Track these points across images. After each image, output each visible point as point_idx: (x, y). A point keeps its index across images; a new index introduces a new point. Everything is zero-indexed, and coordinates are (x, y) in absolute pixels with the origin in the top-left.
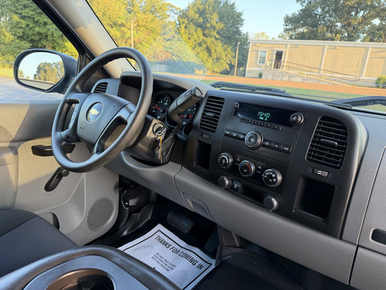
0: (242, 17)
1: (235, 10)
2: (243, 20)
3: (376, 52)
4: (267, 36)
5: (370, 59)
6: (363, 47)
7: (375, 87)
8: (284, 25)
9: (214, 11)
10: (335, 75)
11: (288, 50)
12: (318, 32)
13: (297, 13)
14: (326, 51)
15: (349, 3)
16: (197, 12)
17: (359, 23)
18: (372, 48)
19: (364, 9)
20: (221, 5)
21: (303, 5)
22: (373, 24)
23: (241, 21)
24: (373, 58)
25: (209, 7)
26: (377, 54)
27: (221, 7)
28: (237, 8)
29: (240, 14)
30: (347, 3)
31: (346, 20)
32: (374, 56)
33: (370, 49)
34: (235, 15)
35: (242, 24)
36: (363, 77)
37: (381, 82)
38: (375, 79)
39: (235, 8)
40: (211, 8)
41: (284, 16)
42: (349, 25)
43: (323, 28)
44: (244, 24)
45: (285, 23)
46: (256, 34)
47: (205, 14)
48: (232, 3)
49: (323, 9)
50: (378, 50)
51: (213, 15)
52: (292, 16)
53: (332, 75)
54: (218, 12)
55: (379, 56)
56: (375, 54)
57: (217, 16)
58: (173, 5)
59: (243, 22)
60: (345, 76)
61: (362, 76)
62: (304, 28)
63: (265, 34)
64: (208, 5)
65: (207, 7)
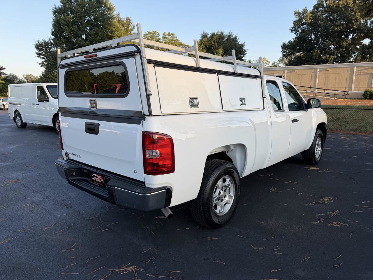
0: (245, 48)
1: (237, 42)
2: (245, 51)
3: (361, 70)
4: (268, 60)
5: (357, 76)
6: (350, 67)
7: (363, 99)
8: (282, 52)
9: (219, 46)
10: (328, 92)
11: (286, 74)
12: (313, 55)
13: (292, 40)
14: (318, 73)
15: (338, 29)
16: (204, 48)
17: (350, 45)
18: (356, 67)
19: (353, 32)
20: (225, 39)
21: (298, 34)
22: (363, 44)
23: (243, 52)
24: (359, 75)
25: (215, 43)
26: (362, 71)
27: (225, 41)
28: (239, 41)
29: (242, 46)
30: (336, 29)
31: (337, 43)
32: (360, 73)
33: (355, 68)
34: (237, 47)
35: (245, 54)
36: (353, 91)
37: (368, 94)
38: (363, 92)
39: (237, 41)
40: (216, 44)
41: (281, 44)
42: (341, 46)
43: (317, 51)
44: (246, 54)
45: (283, 50)
46: (258, 60)
47: (212, 50)
48: (234, 37)
49: (316, 35)
50: (362, 68)
51: (219, 49)
52: (288, 43)
53: (325, 92)
54: (223, 47)
55: (363, 73)
56: (360, 72)
57: (222, 50)
58: (183, 43)
59: (246, 52)
60: (336, 92)
61: (351, 91)
62: (301, 53)
63: (266, 60)
64: (214, 41)
65: (213, 44)
